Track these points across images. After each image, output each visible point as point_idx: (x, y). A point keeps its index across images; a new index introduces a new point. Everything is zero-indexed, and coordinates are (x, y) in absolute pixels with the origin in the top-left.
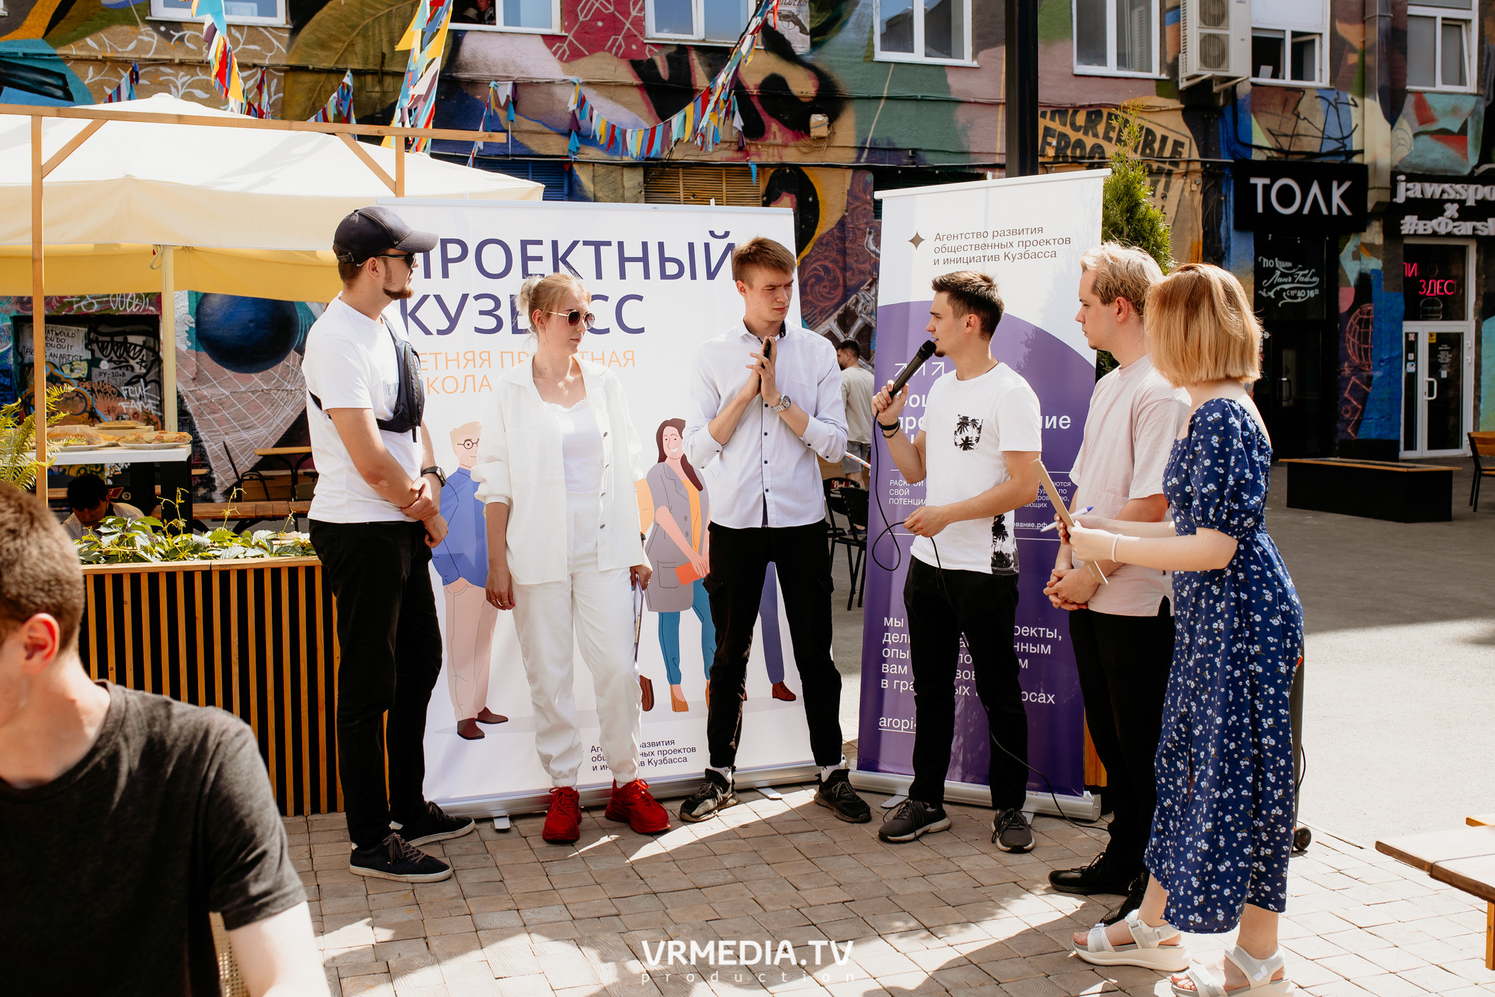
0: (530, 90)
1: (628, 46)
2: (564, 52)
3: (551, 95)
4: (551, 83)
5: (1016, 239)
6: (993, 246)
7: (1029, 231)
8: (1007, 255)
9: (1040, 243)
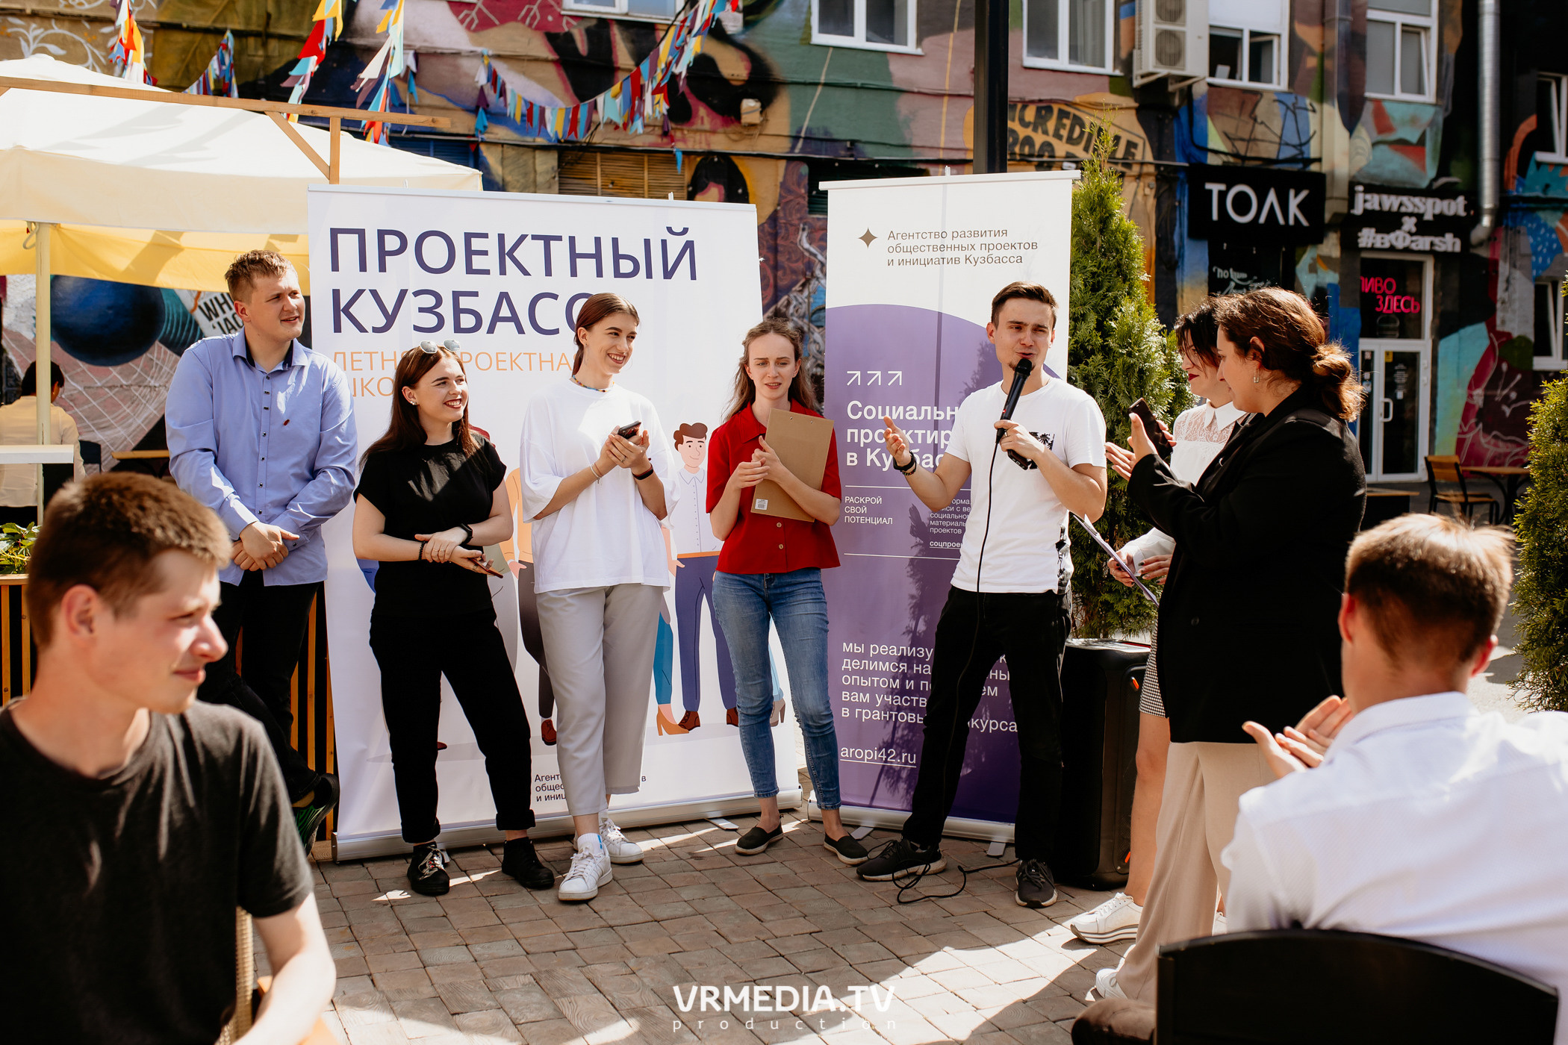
0: (434, 60)
1: (544, 17)
2: (472, 21)
3: (457, 67)
4: (457, 54)
5: (978, 241)
6: (953, 248)
7: (993, 233)
8: (968, 258)
9: (1004, 246)
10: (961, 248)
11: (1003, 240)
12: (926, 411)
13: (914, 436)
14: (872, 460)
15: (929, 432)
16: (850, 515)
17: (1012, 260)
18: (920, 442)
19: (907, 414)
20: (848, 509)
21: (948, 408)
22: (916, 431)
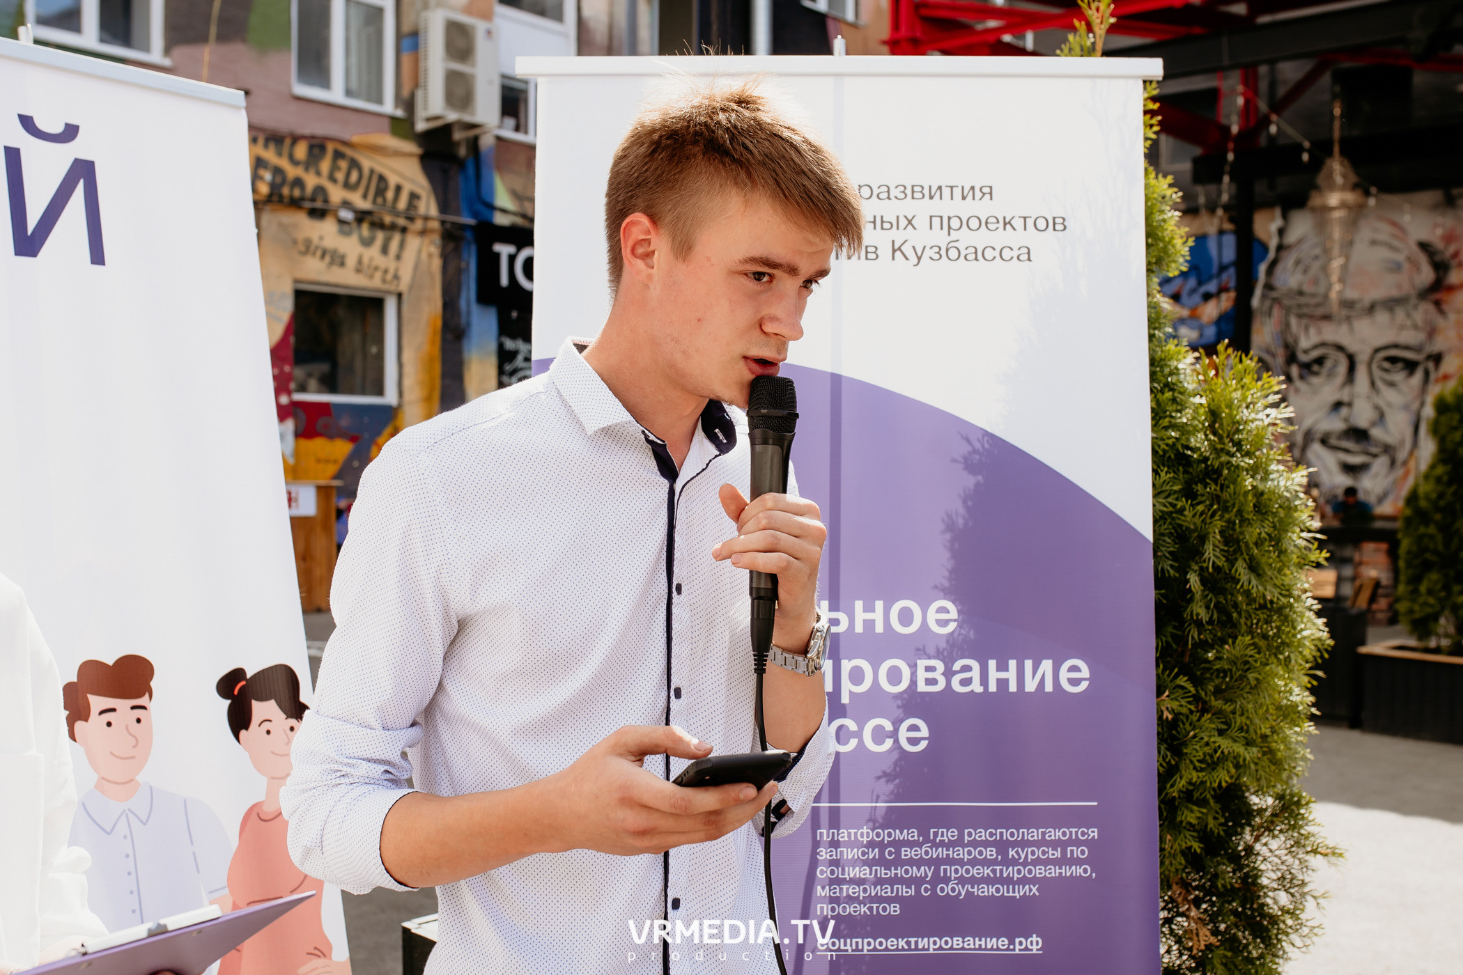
5: (922, 209)
7: (957, 192)
8: (899, 249)
9: (987, 223)
10: (882, 222)
11: (983, 208)
17: (1007, 253)
21: (859, 605)
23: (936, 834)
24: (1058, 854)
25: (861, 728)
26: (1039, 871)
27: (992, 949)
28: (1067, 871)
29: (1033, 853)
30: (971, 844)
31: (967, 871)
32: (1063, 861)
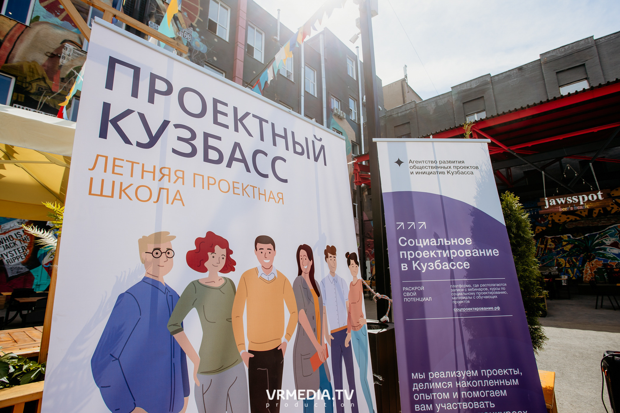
5: (452, 165)
6: (441, 167)
7: (458, 162)
8: (449, 172)
9: (464, 168)
10: (444, 168)
11: (463, 165)
12: (441, 241)
13: (436, 254)
14: (416, 267)
15: (444, 251)
16: (407, 297)
17: (469, 173)
18: (440, 256)
19: (431, 243)
20: (405, 294)
21: (452, 239)
22: (437, 251)
23: (474, 286)
24: (499, 289)
25: (456, 264)
26: (496, 293)
27: (490, 310)
28: (502, 293)
29: (495, 289)
30: (482, 287)
31: (482, 293)
32: (500, 291)
